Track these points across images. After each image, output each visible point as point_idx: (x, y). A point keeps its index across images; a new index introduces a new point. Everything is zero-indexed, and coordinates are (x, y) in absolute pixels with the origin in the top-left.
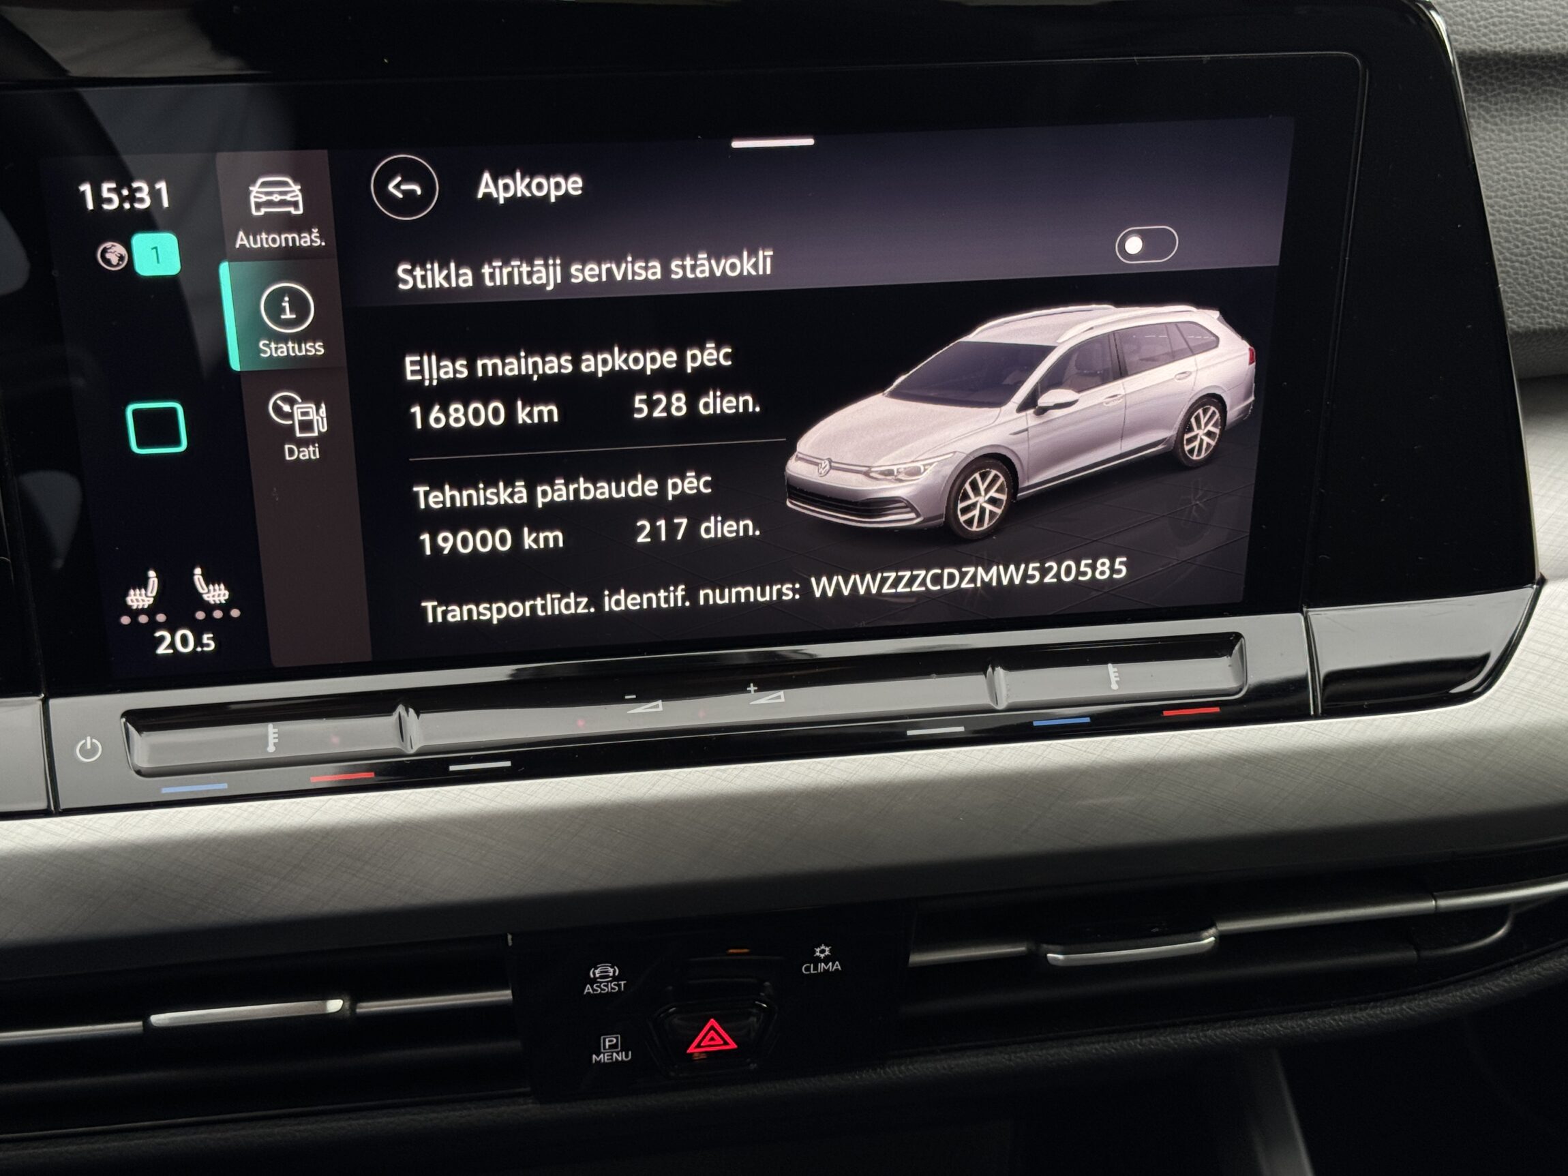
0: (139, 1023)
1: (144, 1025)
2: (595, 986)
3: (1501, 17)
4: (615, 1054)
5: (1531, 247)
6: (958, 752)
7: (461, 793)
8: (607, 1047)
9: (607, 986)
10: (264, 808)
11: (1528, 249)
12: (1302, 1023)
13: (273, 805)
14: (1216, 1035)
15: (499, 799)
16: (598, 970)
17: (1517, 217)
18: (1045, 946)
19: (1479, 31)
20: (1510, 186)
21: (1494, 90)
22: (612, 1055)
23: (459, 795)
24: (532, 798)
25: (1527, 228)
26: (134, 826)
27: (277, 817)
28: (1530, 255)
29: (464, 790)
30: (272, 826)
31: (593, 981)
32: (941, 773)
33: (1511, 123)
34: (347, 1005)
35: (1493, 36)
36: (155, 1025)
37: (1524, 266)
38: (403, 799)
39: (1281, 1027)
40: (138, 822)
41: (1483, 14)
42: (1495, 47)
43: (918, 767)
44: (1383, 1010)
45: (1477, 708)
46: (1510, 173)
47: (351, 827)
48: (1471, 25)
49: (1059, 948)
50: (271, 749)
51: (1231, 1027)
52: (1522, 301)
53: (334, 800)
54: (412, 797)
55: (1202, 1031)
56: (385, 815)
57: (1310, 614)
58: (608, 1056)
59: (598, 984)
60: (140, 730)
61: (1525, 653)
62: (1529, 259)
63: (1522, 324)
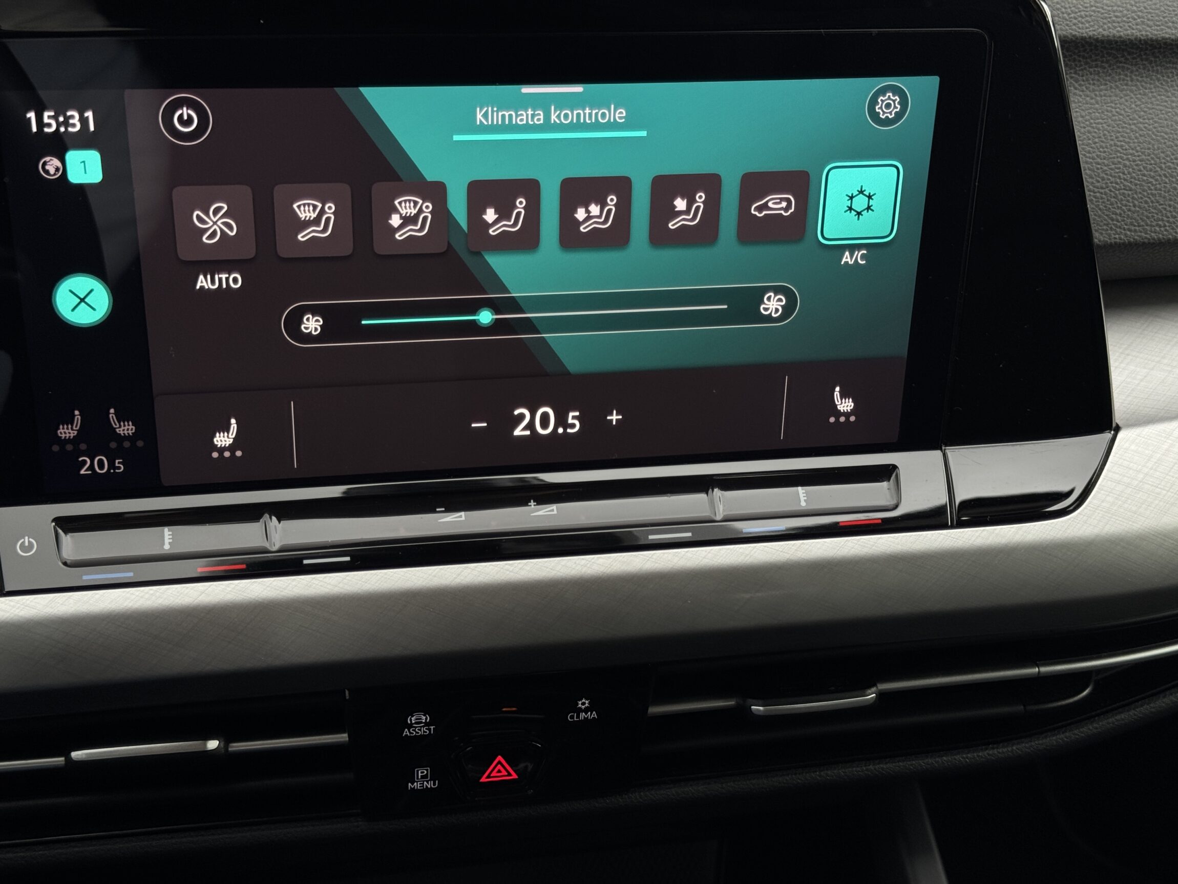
0: (63, 759)
1: (66, 760)
2: (411, 730)
3: (1087, 12)
4: (425, 783)
5: (1108, 182)
6: (687, 552)
7: (312, 580)
8: (420, 777)
9: (420, 730)
10: (161, 591)
11: (1107, 183)
12: (940, 760)
13: (168, 589)
14: (875, 769)
15: (341, 585)
16: (414, 717)
17: (1099, 160)
18: (750, 701)
19: (1071, 21)
20: (1093, 136)
21: (1081, 65)
22: (423, 784)
23: (310, 582)
24: (366, 584)
25: (1105, 168)
26: (62, 604)
27: (171, 598)
28: (1108, 188)
29: (314, 578)
30: (167, 604)
31: (410, 726)
32: (675, 567)
33: (1094, 90)
34: (222, 745)
35: (1080, 25)
36: (75, 759)
37: (1104, 196)
38: (268, 584)
39: (923, 763)
40: (65, 601)
41: (1073, 9)
42: (1082, 34)
43: (657, 563)
44: (999, 750)
45: (1070, 521)
46: (1093, 128)
47: (228, 606)
48: (1065, 17)
49: (761, 702)
50: (167, 547)
51: (886, 763)
52: (1102, 221)
53: (215, 585)
54: (275, 583)
55: (865, 766)
56: (254, 597)
57: (946, 451)
58: (420, 784)
59: (414, 729)
60: (66, 532)
61: (1105, 481)
62: (1107, 190)
63: (1102, 238)
